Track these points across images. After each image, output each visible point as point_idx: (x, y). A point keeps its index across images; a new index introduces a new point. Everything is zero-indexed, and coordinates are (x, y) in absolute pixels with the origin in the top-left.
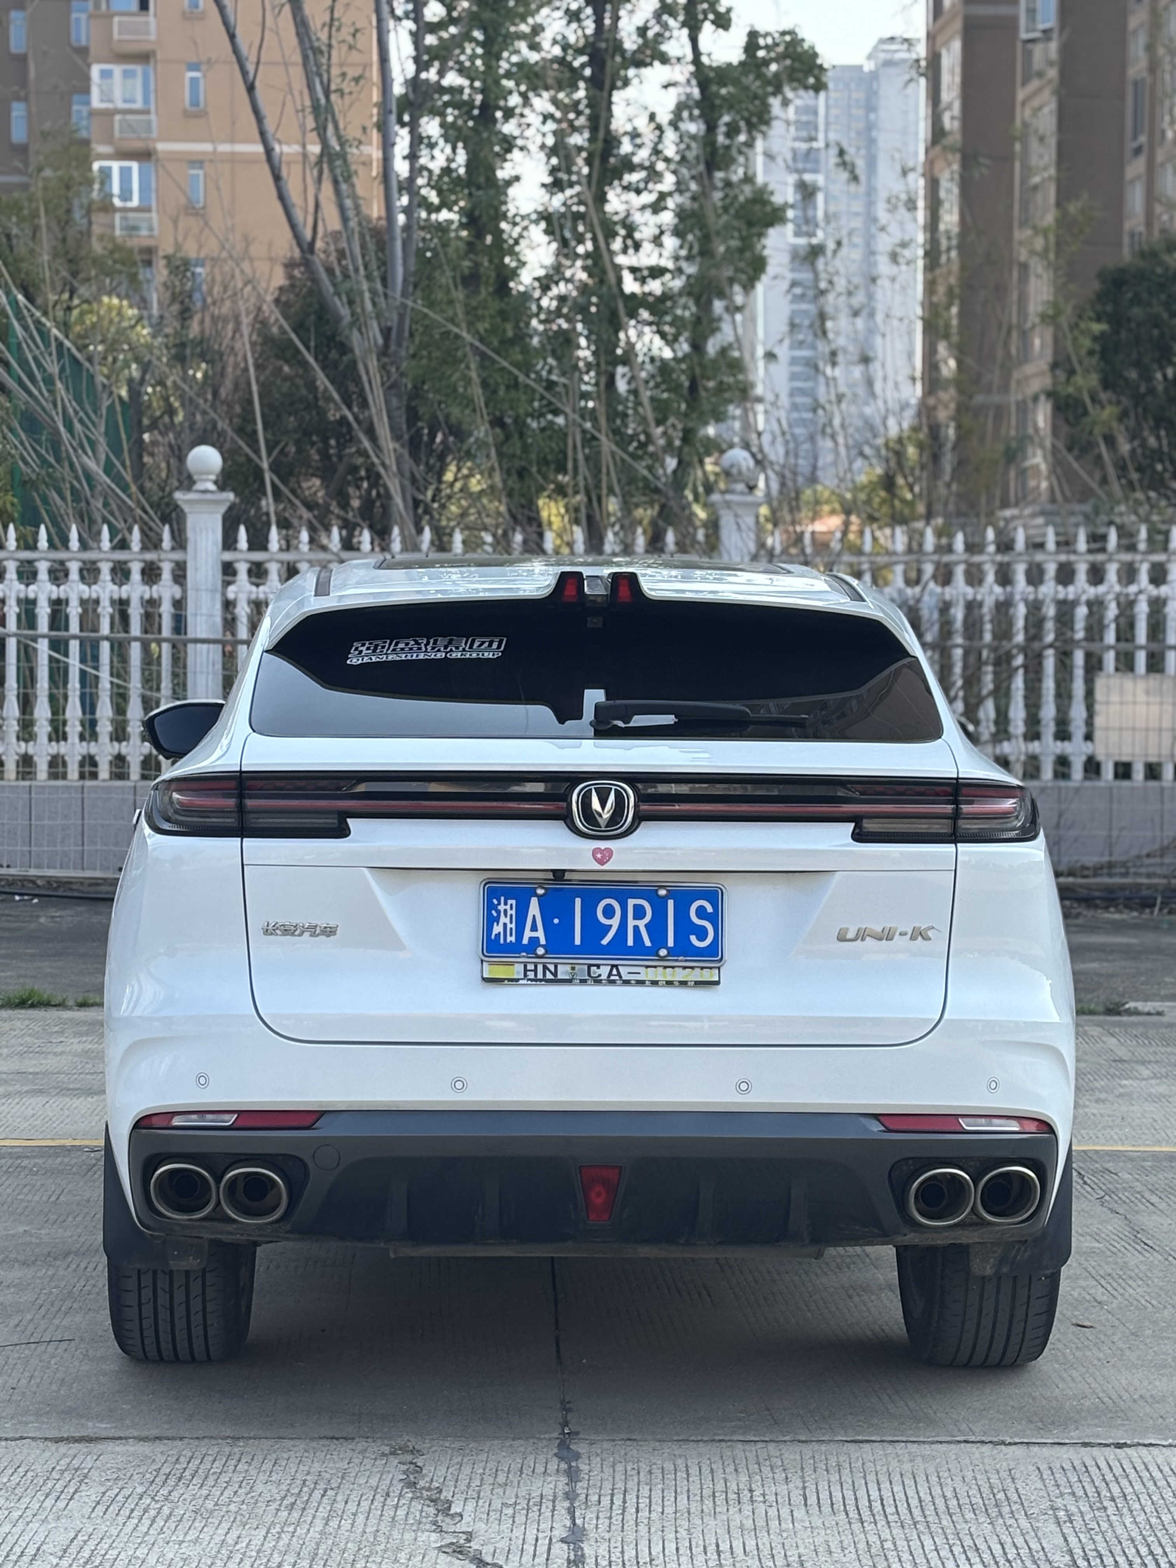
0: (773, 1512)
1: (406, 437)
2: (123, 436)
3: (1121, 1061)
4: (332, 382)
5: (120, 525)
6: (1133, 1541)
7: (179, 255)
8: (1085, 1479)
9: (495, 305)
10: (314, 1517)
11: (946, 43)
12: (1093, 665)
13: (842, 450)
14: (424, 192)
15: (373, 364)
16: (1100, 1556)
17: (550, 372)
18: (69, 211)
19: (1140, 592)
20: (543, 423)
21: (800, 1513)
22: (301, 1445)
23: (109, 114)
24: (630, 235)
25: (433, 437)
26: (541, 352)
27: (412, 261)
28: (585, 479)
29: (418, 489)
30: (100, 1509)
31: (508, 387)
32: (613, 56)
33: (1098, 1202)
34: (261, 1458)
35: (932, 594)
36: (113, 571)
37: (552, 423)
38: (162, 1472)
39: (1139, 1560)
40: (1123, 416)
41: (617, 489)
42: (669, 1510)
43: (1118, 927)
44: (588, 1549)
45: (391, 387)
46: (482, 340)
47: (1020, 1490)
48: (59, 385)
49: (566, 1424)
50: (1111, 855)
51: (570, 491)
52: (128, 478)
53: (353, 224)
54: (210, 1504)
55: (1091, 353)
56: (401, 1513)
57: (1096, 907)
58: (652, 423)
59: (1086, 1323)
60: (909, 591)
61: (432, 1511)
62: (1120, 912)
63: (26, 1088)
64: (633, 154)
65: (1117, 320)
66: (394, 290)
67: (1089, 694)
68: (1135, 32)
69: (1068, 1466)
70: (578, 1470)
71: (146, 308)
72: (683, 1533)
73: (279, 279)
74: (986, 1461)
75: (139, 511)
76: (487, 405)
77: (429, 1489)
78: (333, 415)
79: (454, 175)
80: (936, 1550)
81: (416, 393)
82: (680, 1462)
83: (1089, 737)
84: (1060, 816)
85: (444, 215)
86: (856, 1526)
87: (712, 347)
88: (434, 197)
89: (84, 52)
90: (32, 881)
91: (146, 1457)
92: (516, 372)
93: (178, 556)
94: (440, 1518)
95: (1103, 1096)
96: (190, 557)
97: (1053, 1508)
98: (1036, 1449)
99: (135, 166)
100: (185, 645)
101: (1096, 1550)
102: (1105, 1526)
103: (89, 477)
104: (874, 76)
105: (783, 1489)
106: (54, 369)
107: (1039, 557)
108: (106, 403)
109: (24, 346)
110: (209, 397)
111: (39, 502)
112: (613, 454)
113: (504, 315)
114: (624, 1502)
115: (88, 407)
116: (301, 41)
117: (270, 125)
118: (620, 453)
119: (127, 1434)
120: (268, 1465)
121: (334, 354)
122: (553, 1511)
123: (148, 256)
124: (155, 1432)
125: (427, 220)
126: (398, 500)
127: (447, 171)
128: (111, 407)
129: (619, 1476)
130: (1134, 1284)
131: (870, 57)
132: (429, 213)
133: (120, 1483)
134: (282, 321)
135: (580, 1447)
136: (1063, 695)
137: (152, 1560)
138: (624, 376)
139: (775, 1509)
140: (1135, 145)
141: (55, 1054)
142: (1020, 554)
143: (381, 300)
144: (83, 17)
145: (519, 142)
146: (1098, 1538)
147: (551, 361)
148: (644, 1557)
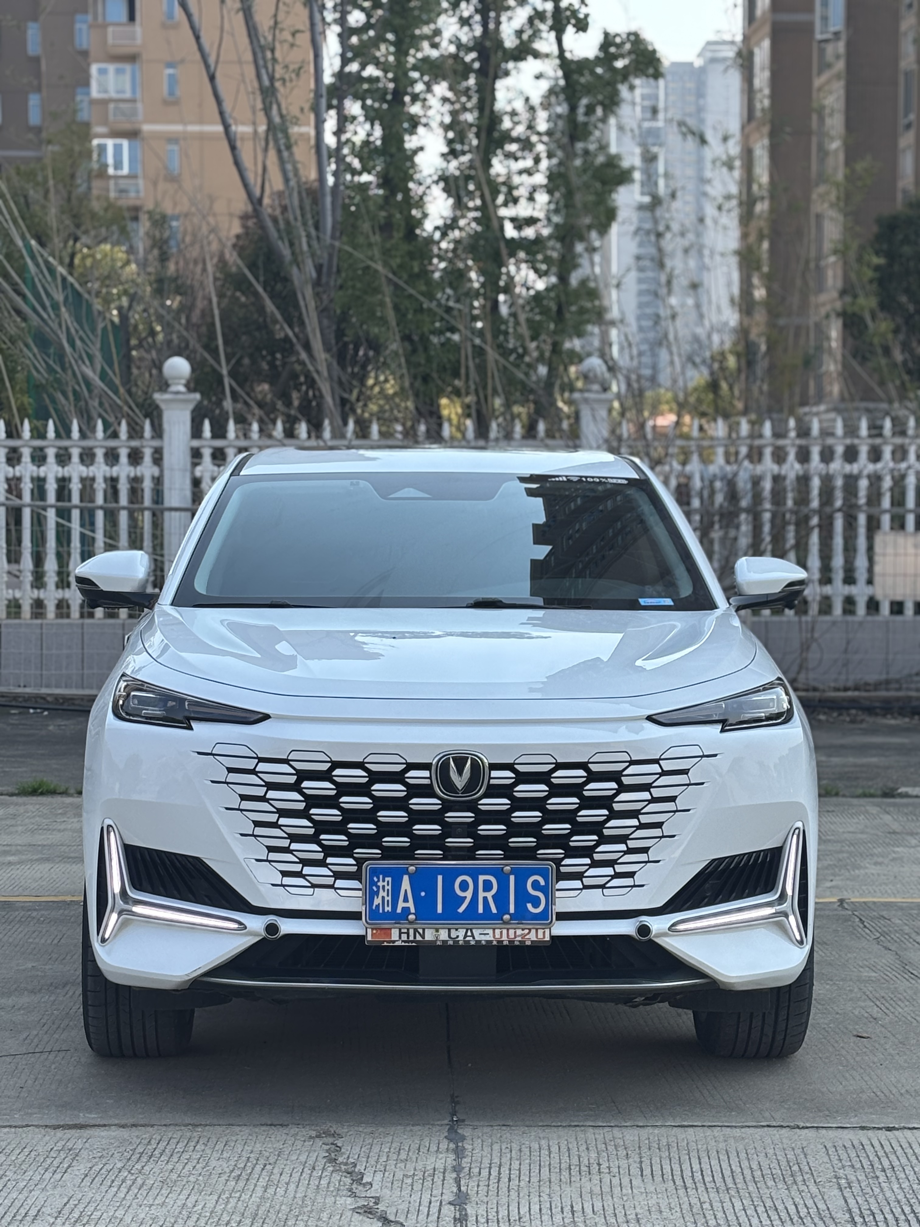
0: (616, 1181)
1: (335, 349)
2: (114, 350)
3: (894, 833)
4: (278, 308)
5: (111, 419)
6: (899, 1202)
7: (158, 210)
8: (862, 1154)
9: (405, 247)
10: (256, 1185)
11: (758, 44)
12: (873, 526)
13: (676, 359)
14: (348, 159)
15: (309, 291)
16: (873, 1214)
17: (448, 300)
18: (73, 176)
19: (909, 467)
20: (443, 339)
21: (636, 1182)
22: (246, 1130)
23: (104, 103)
24: (510, 192)
25: (356, 351)
26: (441, 285)
27: (339, 212)
28: (475, 383)
29: (344, 390)
30: (88, 1179)
31: (416, 311)
32: (496, 52)
33: (875, 942)
34: (215, 1140)
35: (746, 469)
36: (106, 455)
37: (449, 339)
38: (137, 1151)
39: (903, 1217)
40: (896, 331)
41: (500, 389)
42: (535, 1180)
43: (893, 731)
44: (470, 1210)
45: (323, 311)
46: (394, 273)
47: (811, 1164)
48: (63, 309)
49: (454, 1114)
50: (888, 673)
51: (463, 391)
52: (117, 381)
53: (293, 183)
54: (174, 1176)
55: (871, 281)
56: (324, 1182)
57: (876, 715)
58: (528, 339)
59: (865, 1035)
60: (728, 468)
61: (348, 1181)
62: (895, 718)
63: (35, 857)
64: (512, 129)
65: (891, 256)
66: (325, 233)
67: (870, 549)
68: (905, 34)
69: (848, 1145)
70: (464, 1149)
71: (133, 253)
72: (545, 1197)
73: (237, 228)
74: (784, 1141)
75: (126, 408)
76: (398, 325)
77: (346, 1164)
78: (280, 335)
79: (372, 146)
80: (744, 1210)
81: (344, 318)
82: (544, 1143)
83: (870, 582)
84: (848, 643)
85: (365, 178)
86: (681, 1192)
87: (574, 279)
88: (356, 163)
89: (85, 54)
90: (43, 698)
91: (125, 1140)
92: (422, 298)
93: (156, 443)
94: (354, 1186)
95: (880, 860)
96: (166, 443)
97: (837, 1177)
98: (824, 1131)
99: (125, 143)
100: (162, 513)
101: (870, 1209)
102: (877, 1190)
103: (88, 383)
104: (702, 70)
105: (624, 1163)
106: (59, 297)
107: (830, 441)
108: (100, 326)
109: (36, 280)
110: (183, 321)
111: (47, 401)
112: (496, 362)
113: (411, 255)
114: (499, 1173)
115: (86, 328)
116: (251, 42)
117: (227, 106)
118: (502, 360)
119: (110, 1122)
120: (219, 1146)
121: (279, 287)
122: (444, 1180)
123: (135, 213)
124: (131, 1121)
125: (352, 181)
126: (329, 399)
127: (366, 143)
128: (105, 329)
129: (496, 1154)
130: (902, 1005)
131: (699, 55)
132: (353, 175)
133: (104, 1161)
134: (240, 262)
135: (466, 1132)
136: (850, 549)
137: (128, 1219)
138: (505, 302)
139: (617, 1178)
140: (905, 121)
141: (59, 831)
142: (815, 439)
143: (315, 243)
144: (84, 27)
145: (424, 120)
146: (872, 1200)
147: (449, 291)
148: (514, 1216)
